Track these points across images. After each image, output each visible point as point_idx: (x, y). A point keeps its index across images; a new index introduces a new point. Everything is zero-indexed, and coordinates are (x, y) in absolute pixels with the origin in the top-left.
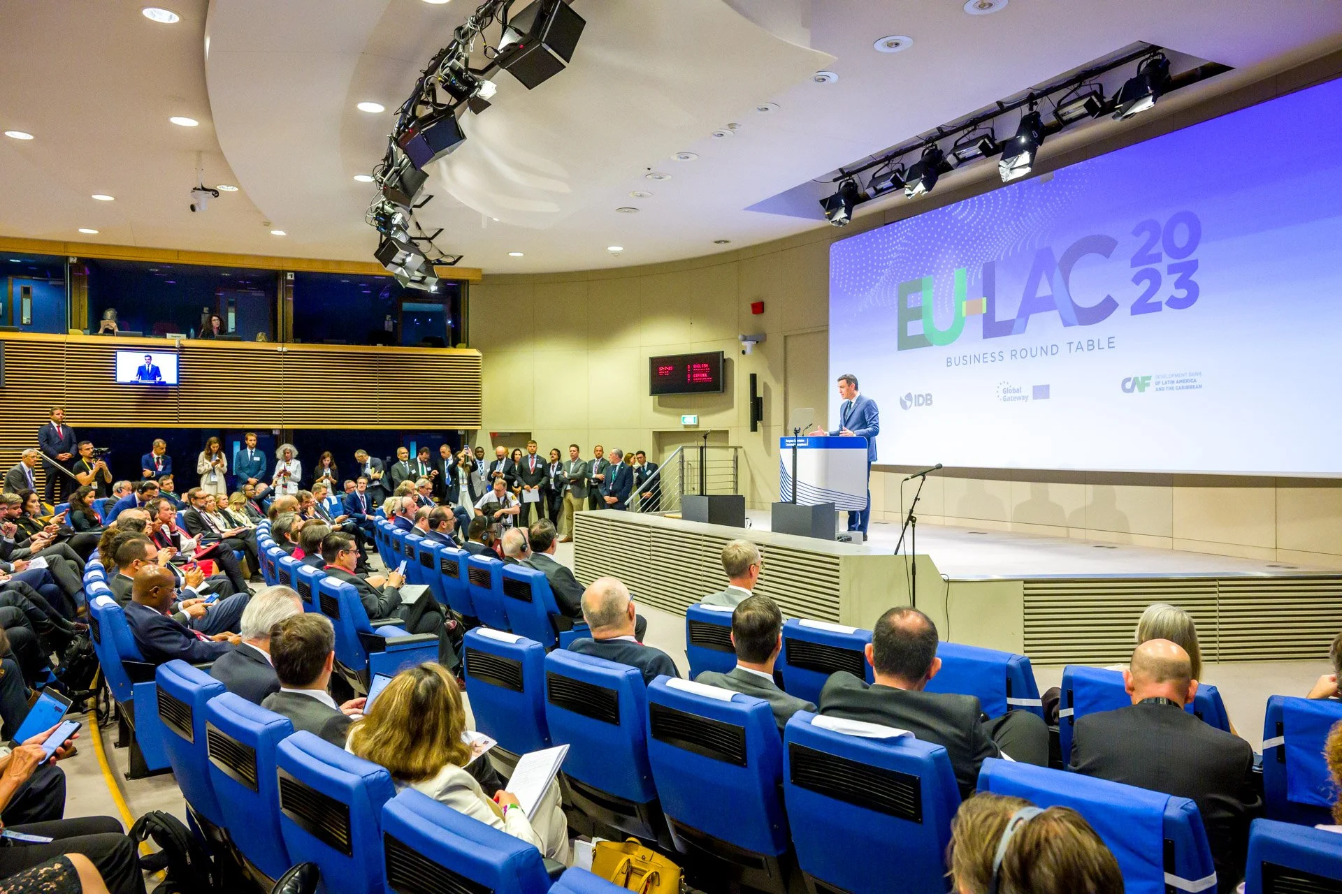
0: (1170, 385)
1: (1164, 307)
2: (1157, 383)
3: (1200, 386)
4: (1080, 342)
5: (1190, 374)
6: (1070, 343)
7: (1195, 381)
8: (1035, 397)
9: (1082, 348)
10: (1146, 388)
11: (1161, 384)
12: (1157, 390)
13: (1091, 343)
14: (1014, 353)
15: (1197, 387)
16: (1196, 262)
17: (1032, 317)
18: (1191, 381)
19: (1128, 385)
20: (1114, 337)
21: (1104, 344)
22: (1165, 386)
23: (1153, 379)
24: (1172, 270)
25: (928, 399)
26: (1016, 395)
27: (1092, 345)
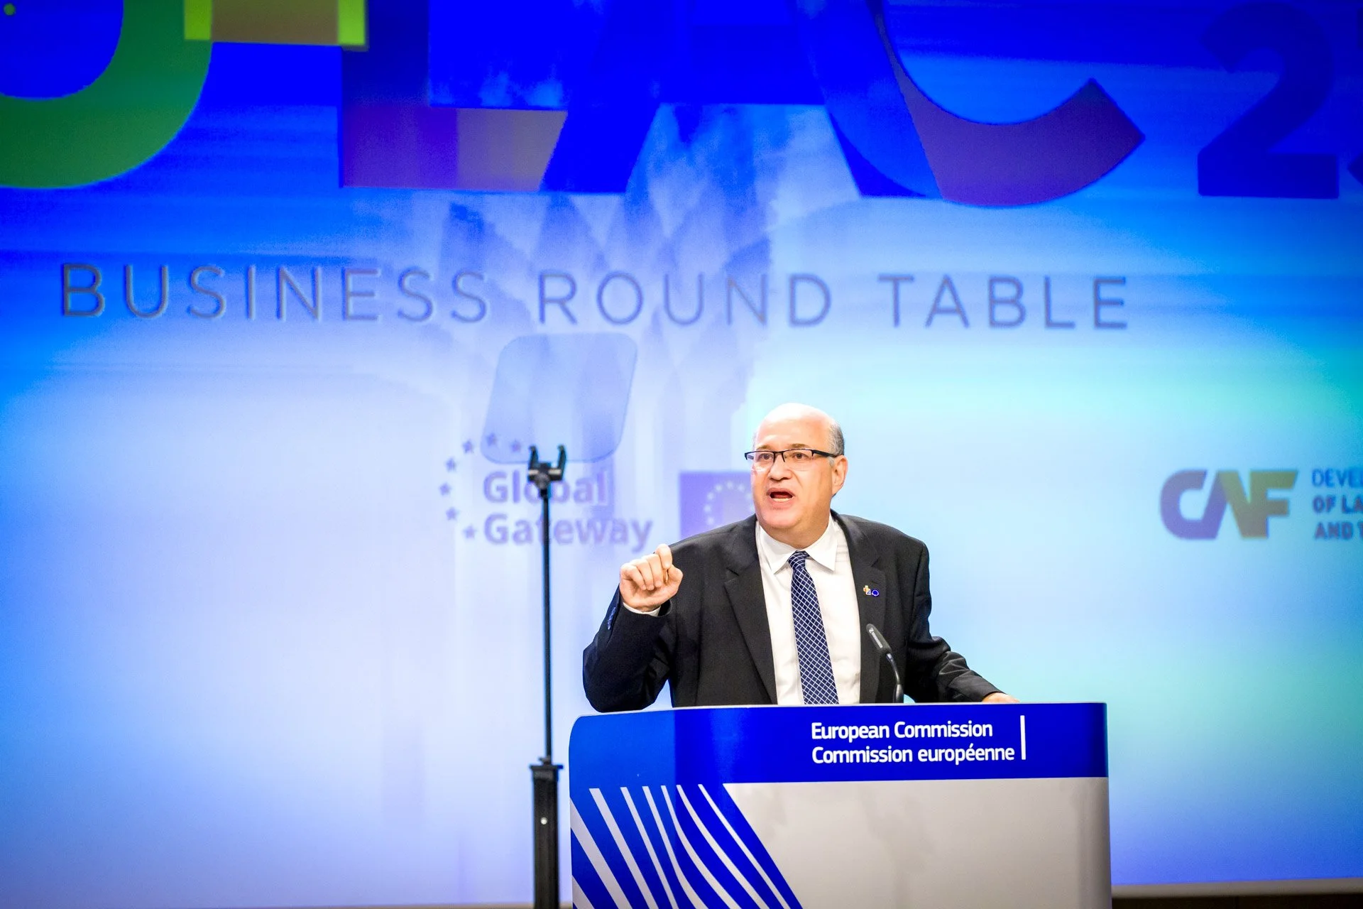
1: (1348, 182)
4: (947, 283)
6: (896, 281)
9: (959, 310)
10: (1274, 523)
11: (1337, 509)
13: (1005, 291)
19: (1193, 505)
20: (1121, 281)
21: (1070, 303)
22: (1355, 519)
23: (1304, 481)
27: (1015, 302)
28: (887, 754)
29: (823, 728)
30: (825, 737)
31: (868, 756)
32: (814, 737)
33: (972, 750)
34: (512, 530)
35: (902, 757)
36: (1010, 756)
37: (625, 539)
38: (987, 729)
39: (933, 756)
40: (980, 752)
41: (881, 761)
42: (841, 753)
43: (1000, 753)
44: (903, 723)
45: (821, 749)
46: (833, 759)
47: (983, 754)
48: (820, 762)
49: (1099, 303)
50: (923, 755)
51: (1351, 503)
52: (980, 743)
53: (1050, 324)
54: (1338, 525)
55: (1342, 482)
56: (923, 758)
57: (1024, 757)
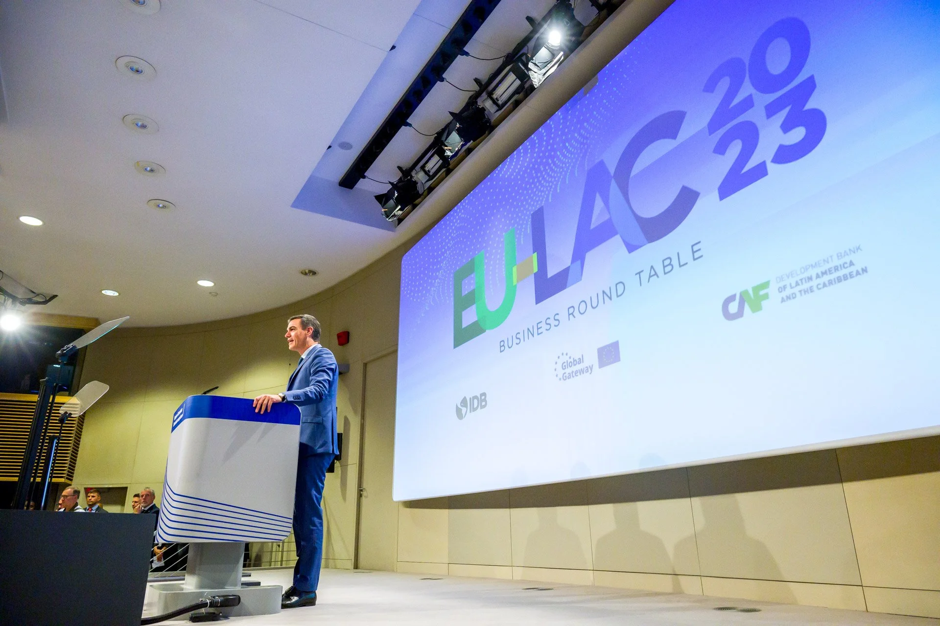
0: (806, 286)
1: (771, 167)
2: (782, 289)
3: (865, 270)
4: (652, 267)
5: (839, 256)
6: (639, 273)
7: (851, 264)
8: (602, 365)
9: (656, 274)
10: (764, 303)
11: (789, 289)
12: (783, 300)
13: (667, 262)
14: (571, 310)
15: (858, 273)
16: (812, 78)
17: (590, 256)
18: (843, 266)
19: (733, 308)
20: (699, 242)
21: (686, 256)
22: (796, 290)
23: (772, 284)
24: (771, 110)
25: (481, 400)
26: (578, 367)
27: (670, 264)
34: (567, 375)
49: (694, 252)
51: (794, 285)
53: (680, 266)
55: (788, 277)
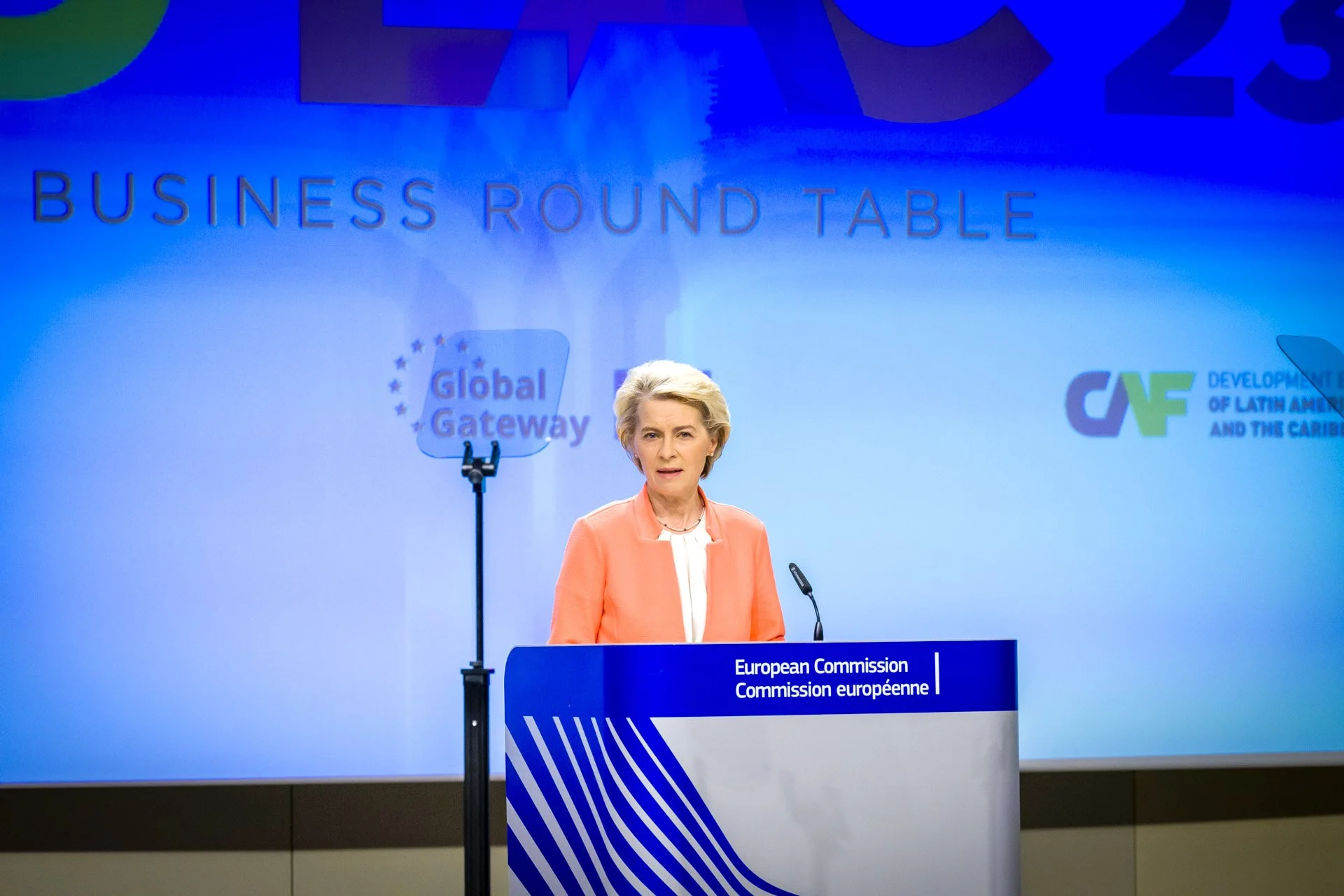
0: (1267, 417)
2: (1218, 404)
4: (869, 195)
9: (880, 221)
11: (1231, 408)
19: (1097, 404)
22: (1248, 418)
23: (1201, 382)
27: (933, 213)
28: (807, 689)
29: (746, 665)
30: (748, 673)
31: (788, 691)
32: (738, 673)
33: (889, 686)
35: (822, 692)
36: (924, 691)
37: (564, 434)
38: (903, 666)
39: (851, 691)
40: (896, 687)
41: (802, 696)
42: (763, 689)
43: (915, 688)
44: (823, 660)
45: (744, 684)
46: (756, 694)
47: (899, 689)
48: (744, 696)
49: (1011, 214)
50: (842, 690)
51: (1244, 404)
52: (896, 678)
53: (965, 234)
54: (1232, 424)
55: (1236, 384)
56: (841, 693)
57: (938, 692)
